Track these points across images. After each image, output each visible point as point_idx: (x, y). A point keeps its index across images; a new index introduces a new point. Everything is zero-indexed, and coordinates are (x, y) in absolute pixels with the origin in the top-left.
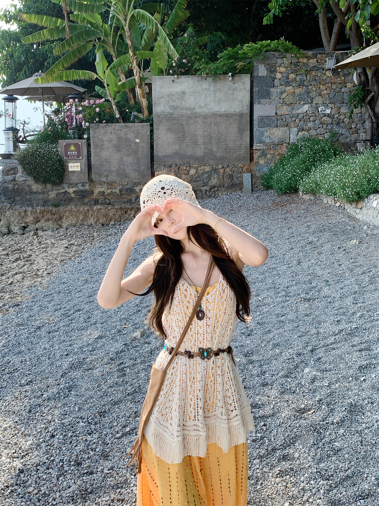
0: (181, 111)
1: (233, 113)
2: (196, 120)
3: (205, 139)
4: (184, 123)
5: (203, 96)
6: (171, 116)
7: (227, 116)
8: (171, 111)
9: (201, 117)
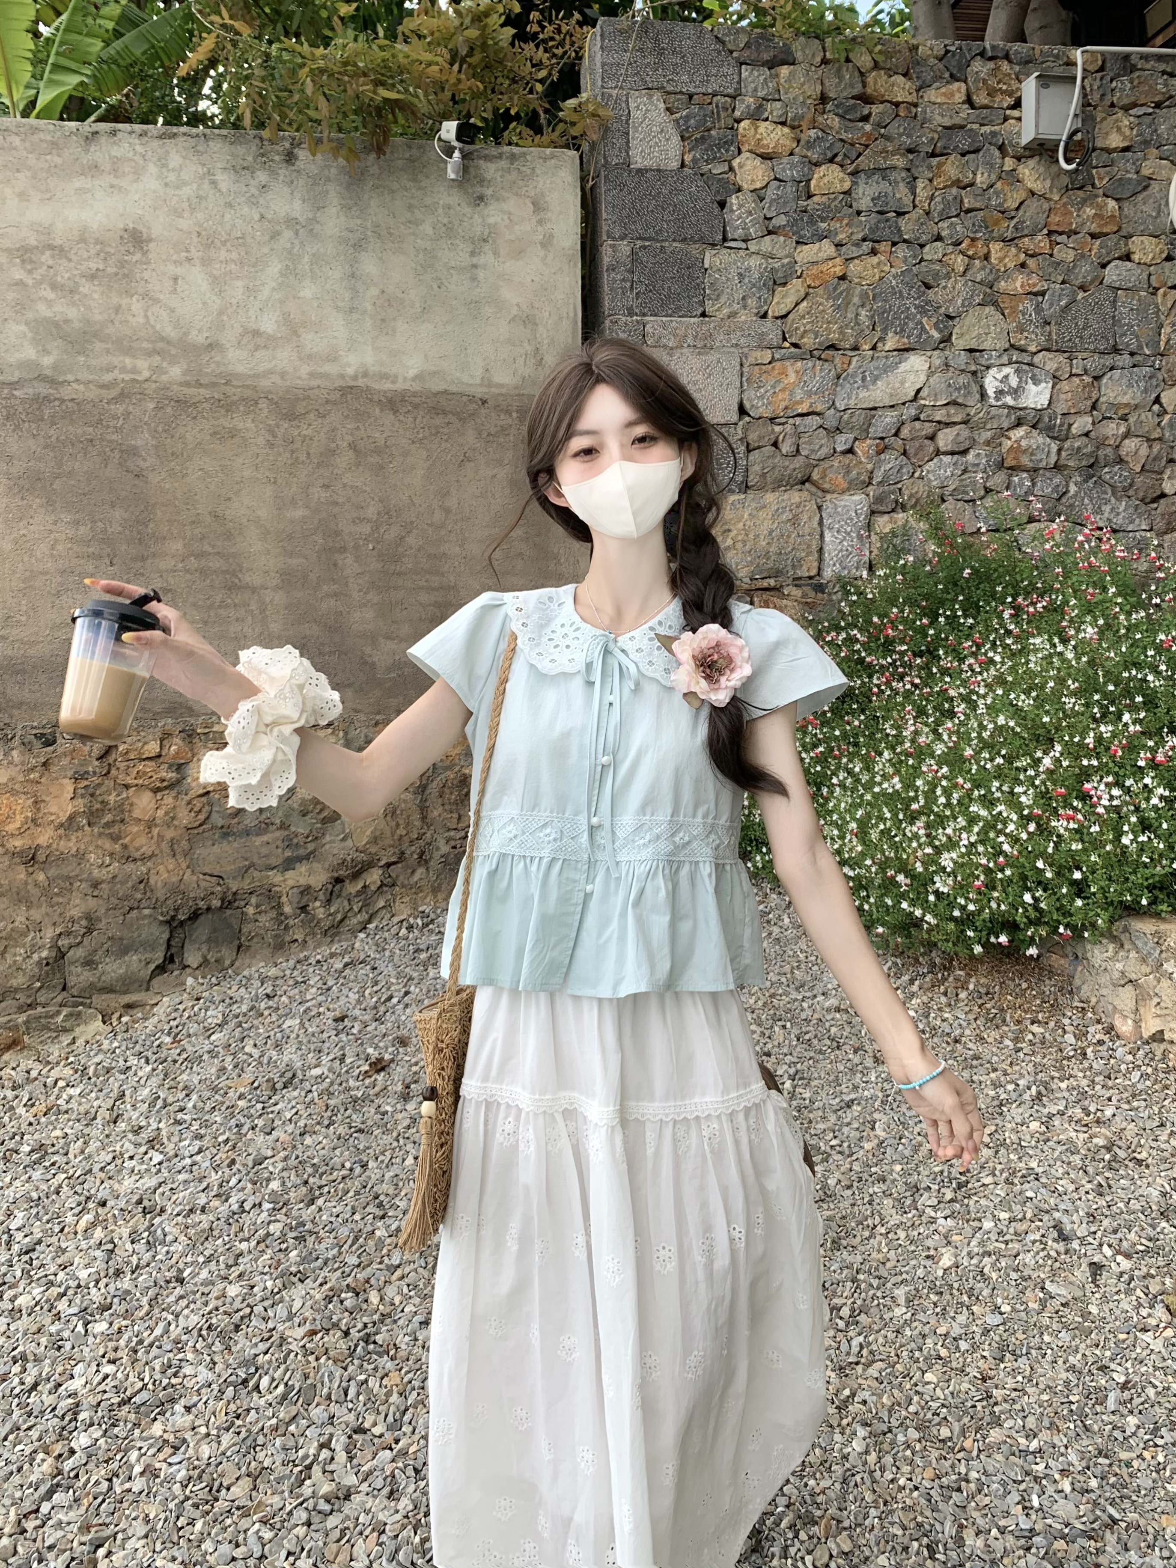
0: (116, 361)
1: (479, 392)
2: (226, 422)
3: (291, 555)
4: (143, 440)
5: (275, 268)
6: (43, 389)
7: (436, 410)
8: (47, 361)
9: (263, 404)
